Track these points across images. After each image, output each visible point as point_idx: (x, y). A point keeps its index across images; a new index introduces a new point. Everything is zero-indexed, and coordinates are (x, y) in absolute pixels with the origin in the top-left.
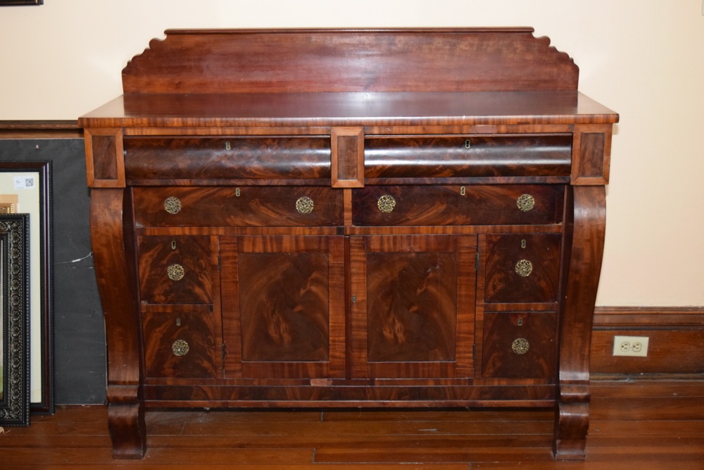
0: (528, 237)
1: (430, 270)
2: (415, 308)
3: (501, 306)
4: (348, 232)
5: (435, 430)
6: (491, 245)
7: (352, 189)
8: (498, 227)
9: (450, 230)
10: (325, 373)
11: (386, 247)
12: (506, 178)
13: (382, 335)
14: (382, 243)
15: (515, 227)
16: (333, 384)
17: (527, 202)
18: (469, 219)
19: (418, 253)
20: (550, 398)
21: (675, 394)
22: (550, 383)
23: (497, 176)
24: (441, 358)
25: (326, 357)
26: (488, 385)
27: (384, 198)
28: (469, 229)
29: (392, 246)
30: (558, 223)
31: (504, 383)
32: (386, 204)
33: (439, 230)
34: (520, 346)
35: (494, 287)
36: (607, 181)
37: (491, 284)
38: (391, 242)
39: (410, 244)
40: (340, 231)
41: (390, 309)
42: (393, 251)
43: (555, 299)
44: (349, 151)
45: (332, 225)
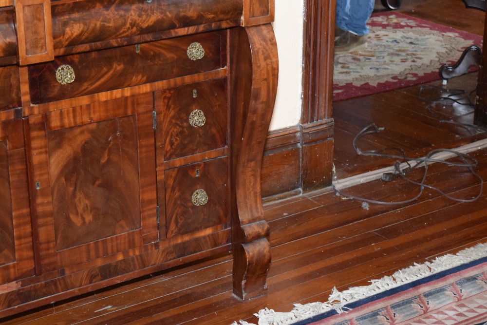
0: (196, 85)
1: (110, 138)
2: (98, 183)
3: (178, 162)
4: (27, 114)
5: (110, 307)
6: (166, 101)
7: (29, 66)
8: (172, 81)
9: (127, 92)
10: (12, 276)
11: (66, 122)
12: (186, 29)
13: (68, 219)
14: (62, 119)
15: (188, 79)
16: (22, 286)
17: (196, 51)
18: (145, 78)
19: (98, 122)
20: (227, 242)
22: (226, 227)
23: (179, 28)
24: (127, 229)
25: (12, 258)
26: (173, 243)
27: (63, 69)
28: (146, 88)
29: (72, 120)
30: (223, 67)
31: (186, 238)
32: (65, 75)
33: (117, 93)
34: (200, 197)
35: (172, 144)
36: (272, 18)
37: (168, 140)
38: (71, 115)
39: (90, 114)
40: (18, 113)
41: (75, 188)
42: (73, 125)
43: (224, 143)
44: (36, 21)
45: (9, 108)
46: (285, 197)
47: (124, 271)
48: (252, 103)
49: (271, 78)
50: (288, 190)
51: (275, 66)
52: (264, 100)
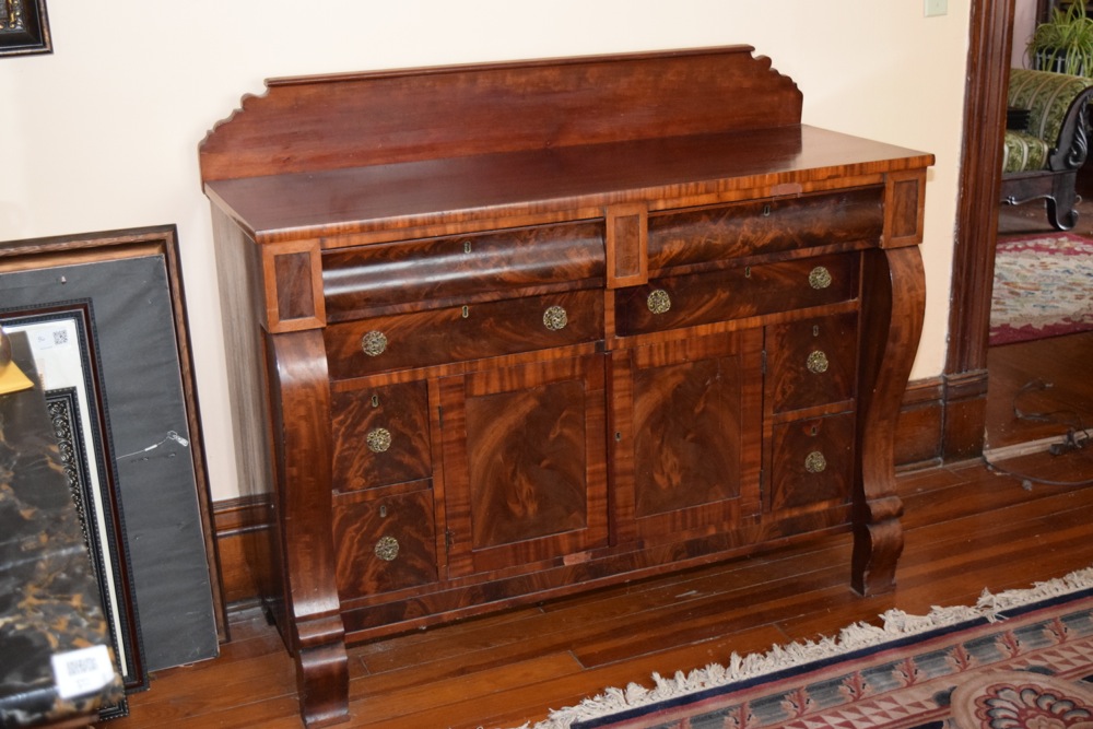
0: (819, 320)
1: (708, 382)
2: (690, 437)
3: (791, 416)
4: (610, 348)
5: (694, 592)
6: (780, 339)
7: (616, 290)
8: (788, 313)
9: (732, 326)
10: (582, 545)
11: (656, 359)
12: (810, 249)
13: (652, 479)
14: (651, 355)
15: (808, 312)
16: (592, 558)
17: (822, 278)
18: (755, 309)
19: (695, 362)
20: (847, 521)
21: (919, 490)
22: (846, 502)
23: (802, 247)
24: (723, 496)
25: (582, 522)
26: (779, 517)
27: (656, 295)
28: (756, 322)
29: (663, 357)
30: (853, 298)
31: (796, 513)
32: (660, 302)
33: (720, 327)
34: (816, 462)
35: (784, 393)
36: (920, 239)
37: (779, 388)
38: (663, 351)
39: (685, 351)
40: (600, 347)
41: (663, 441)
42: (664, 363)
43: (850, 395)
44: (629, 237)
45: (590, 340)
46: (919, 468)
47: (715, 549)
48: (890, 345)
49: (915, 315)
50: (924, 460)
51: (921, 299)
52: (905, 342)
